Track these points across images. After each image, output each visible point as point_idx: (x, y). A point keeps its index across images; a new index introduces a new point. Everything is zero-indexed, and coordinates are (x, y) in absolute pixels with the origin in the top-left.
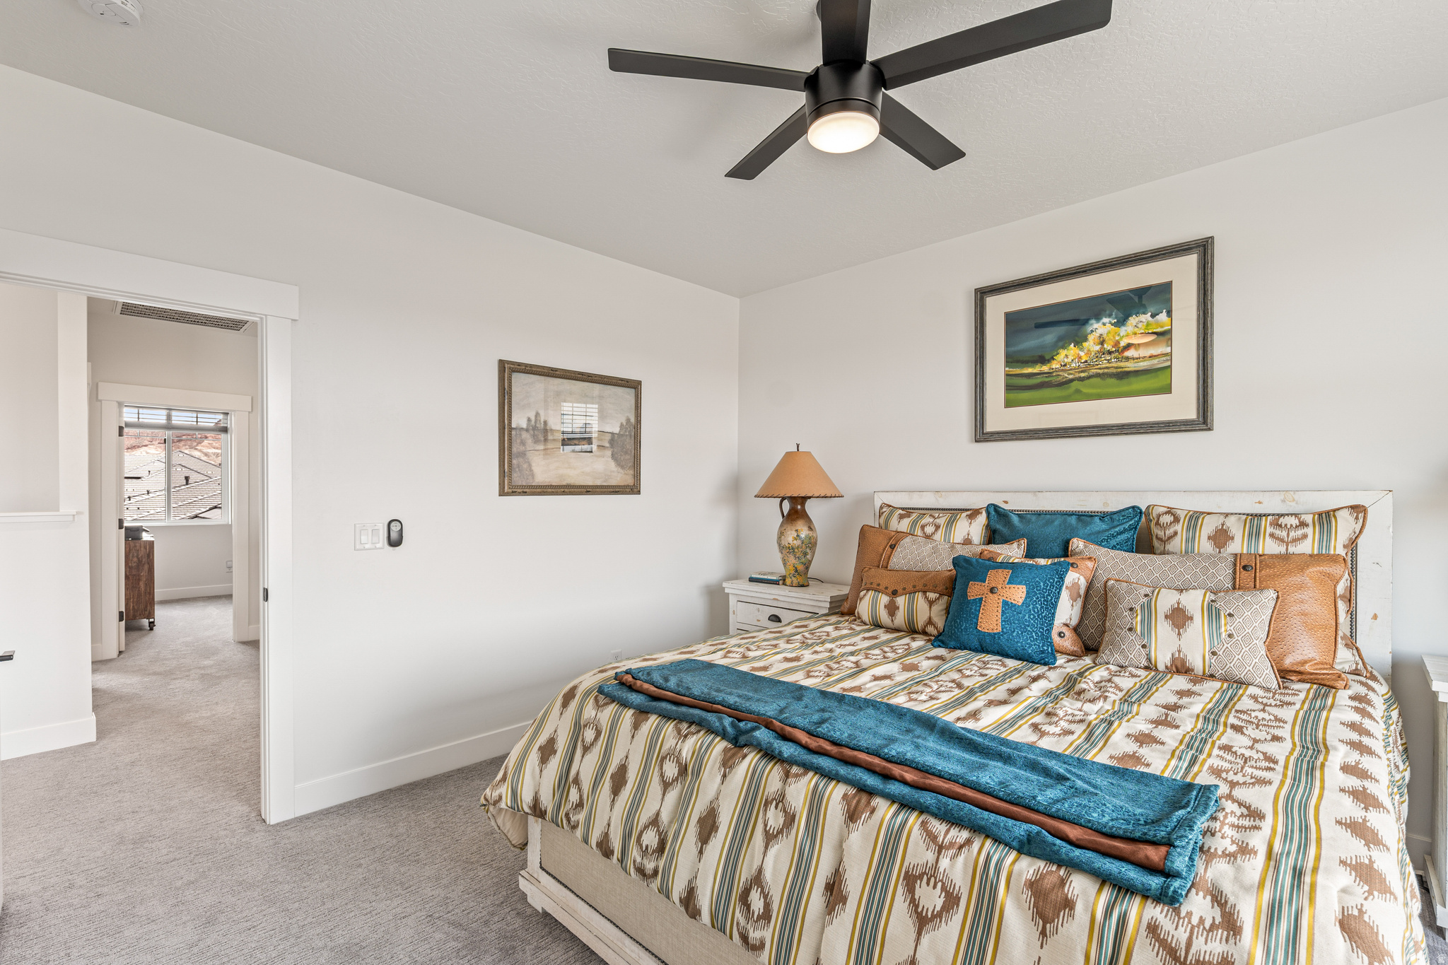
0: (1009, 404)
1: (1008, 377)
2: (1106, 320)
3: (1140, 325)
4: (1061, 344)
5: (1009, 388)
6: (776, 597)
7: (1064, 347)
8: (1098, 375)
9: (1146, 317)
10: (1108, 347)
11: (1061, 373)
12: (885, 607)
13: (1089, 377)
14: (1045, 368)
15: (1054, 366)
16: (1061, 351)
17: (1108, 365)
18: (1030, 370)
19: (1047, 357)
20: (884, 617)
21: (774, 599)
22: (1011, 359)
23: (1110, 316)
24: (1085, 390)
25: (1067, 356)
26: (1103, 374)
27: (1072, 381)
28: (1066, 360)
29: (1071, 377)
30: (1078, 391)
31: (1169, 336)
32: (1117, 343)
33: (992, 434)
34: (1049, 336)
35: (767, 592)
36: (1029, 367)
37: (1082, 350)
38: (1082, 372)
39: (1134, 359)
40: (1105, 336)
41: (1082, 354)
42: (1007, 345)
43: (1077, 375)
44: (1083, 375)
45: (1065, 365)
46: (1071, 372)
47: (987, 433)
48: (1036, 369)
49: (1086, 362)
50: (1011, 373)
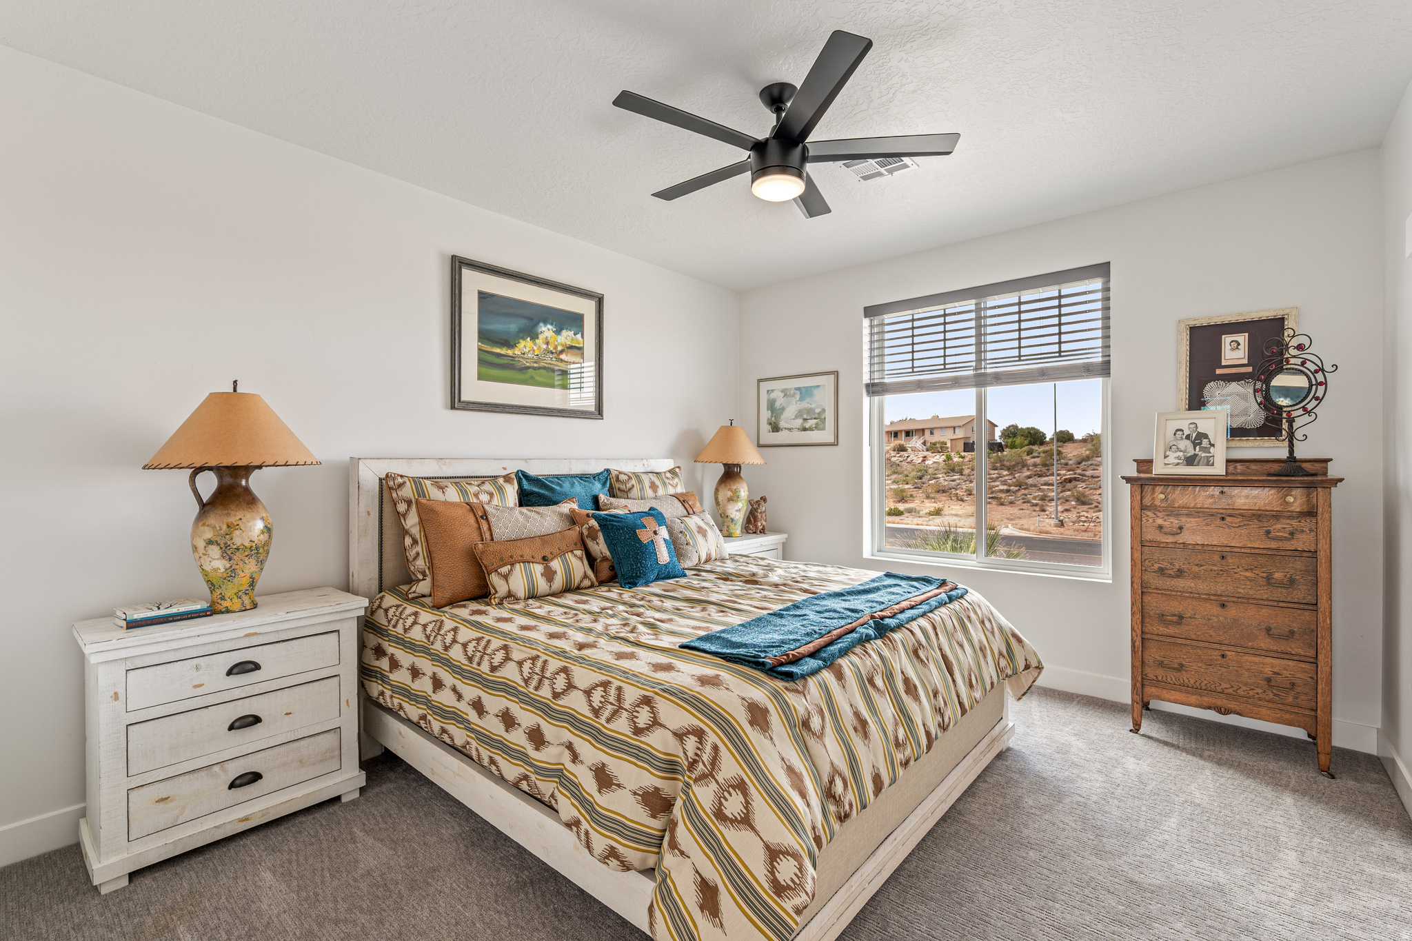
0: (481, 377)
1: (481, 352)
2: (549, 326)
3: (568, 338)
4: (521, 335)
5: (482, 362)
6: (252, 631)
7: (524, 339)
8: (544, 368)
9: (571, 333)
10: (551, 348)
11: (521, 360)
12: (542, 575)
13: (539, 368)
14: (510, 352)
15: (516, 352)
16: (521, 341)
17: (550, 362)
18: (498, 350)
19: (512, 343)
20: (542, 585)
21: (247, 635)
22: (484, 336)
23: (552, 324)
24: (537, 378)
25: (525, 347)
26: (548, 368)
27: (528, 368)
28: (525, 350)
29: (528, 364)
30: (532, 377)
31: (581, 352)
32: (556, 347)
33: (469, 403)
34: (513, 326)
35: (236, 626)
36: (498, 347)
37: (535, 344)
38: (535, 362)
39: (565, 362)
40: (549, 339)
41: (535, 348)
42: (480, 321)
43: (532, 365)
44: (536, 365)
45: (524, 354)
46: (528, 360)
47: (464, 402)
48: (503, 351)
49: (537, 355)
50: (483, 348)
